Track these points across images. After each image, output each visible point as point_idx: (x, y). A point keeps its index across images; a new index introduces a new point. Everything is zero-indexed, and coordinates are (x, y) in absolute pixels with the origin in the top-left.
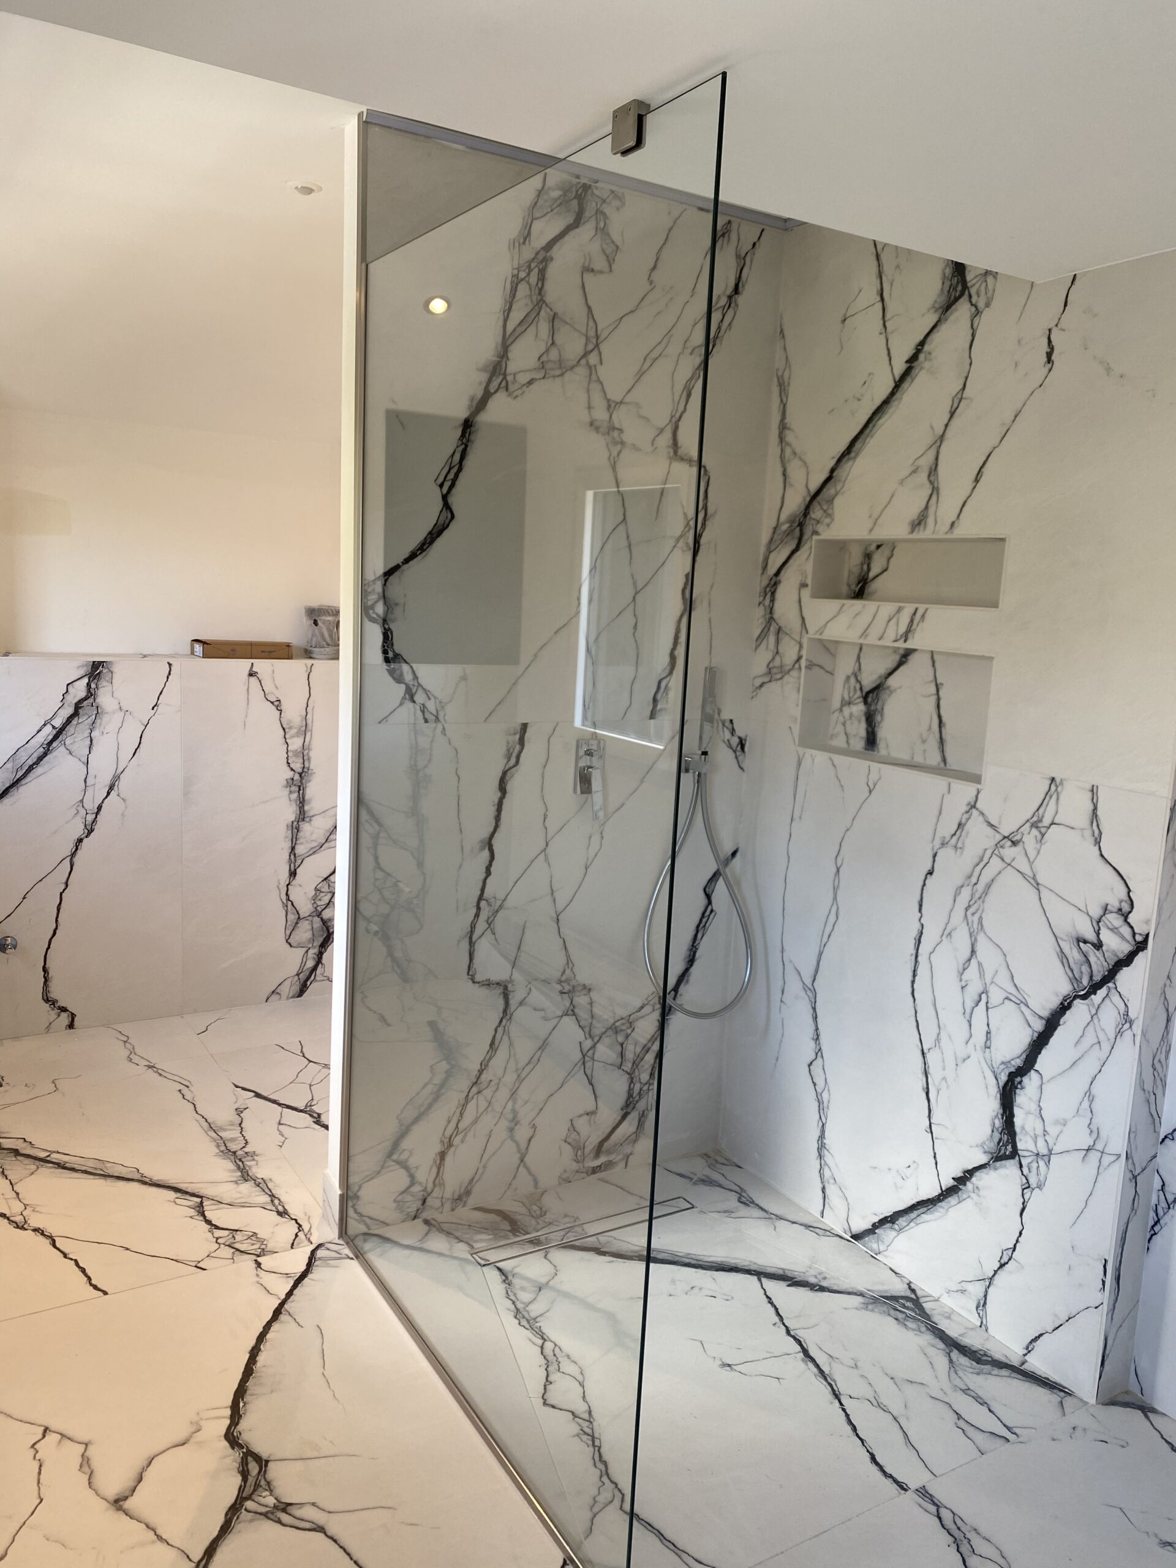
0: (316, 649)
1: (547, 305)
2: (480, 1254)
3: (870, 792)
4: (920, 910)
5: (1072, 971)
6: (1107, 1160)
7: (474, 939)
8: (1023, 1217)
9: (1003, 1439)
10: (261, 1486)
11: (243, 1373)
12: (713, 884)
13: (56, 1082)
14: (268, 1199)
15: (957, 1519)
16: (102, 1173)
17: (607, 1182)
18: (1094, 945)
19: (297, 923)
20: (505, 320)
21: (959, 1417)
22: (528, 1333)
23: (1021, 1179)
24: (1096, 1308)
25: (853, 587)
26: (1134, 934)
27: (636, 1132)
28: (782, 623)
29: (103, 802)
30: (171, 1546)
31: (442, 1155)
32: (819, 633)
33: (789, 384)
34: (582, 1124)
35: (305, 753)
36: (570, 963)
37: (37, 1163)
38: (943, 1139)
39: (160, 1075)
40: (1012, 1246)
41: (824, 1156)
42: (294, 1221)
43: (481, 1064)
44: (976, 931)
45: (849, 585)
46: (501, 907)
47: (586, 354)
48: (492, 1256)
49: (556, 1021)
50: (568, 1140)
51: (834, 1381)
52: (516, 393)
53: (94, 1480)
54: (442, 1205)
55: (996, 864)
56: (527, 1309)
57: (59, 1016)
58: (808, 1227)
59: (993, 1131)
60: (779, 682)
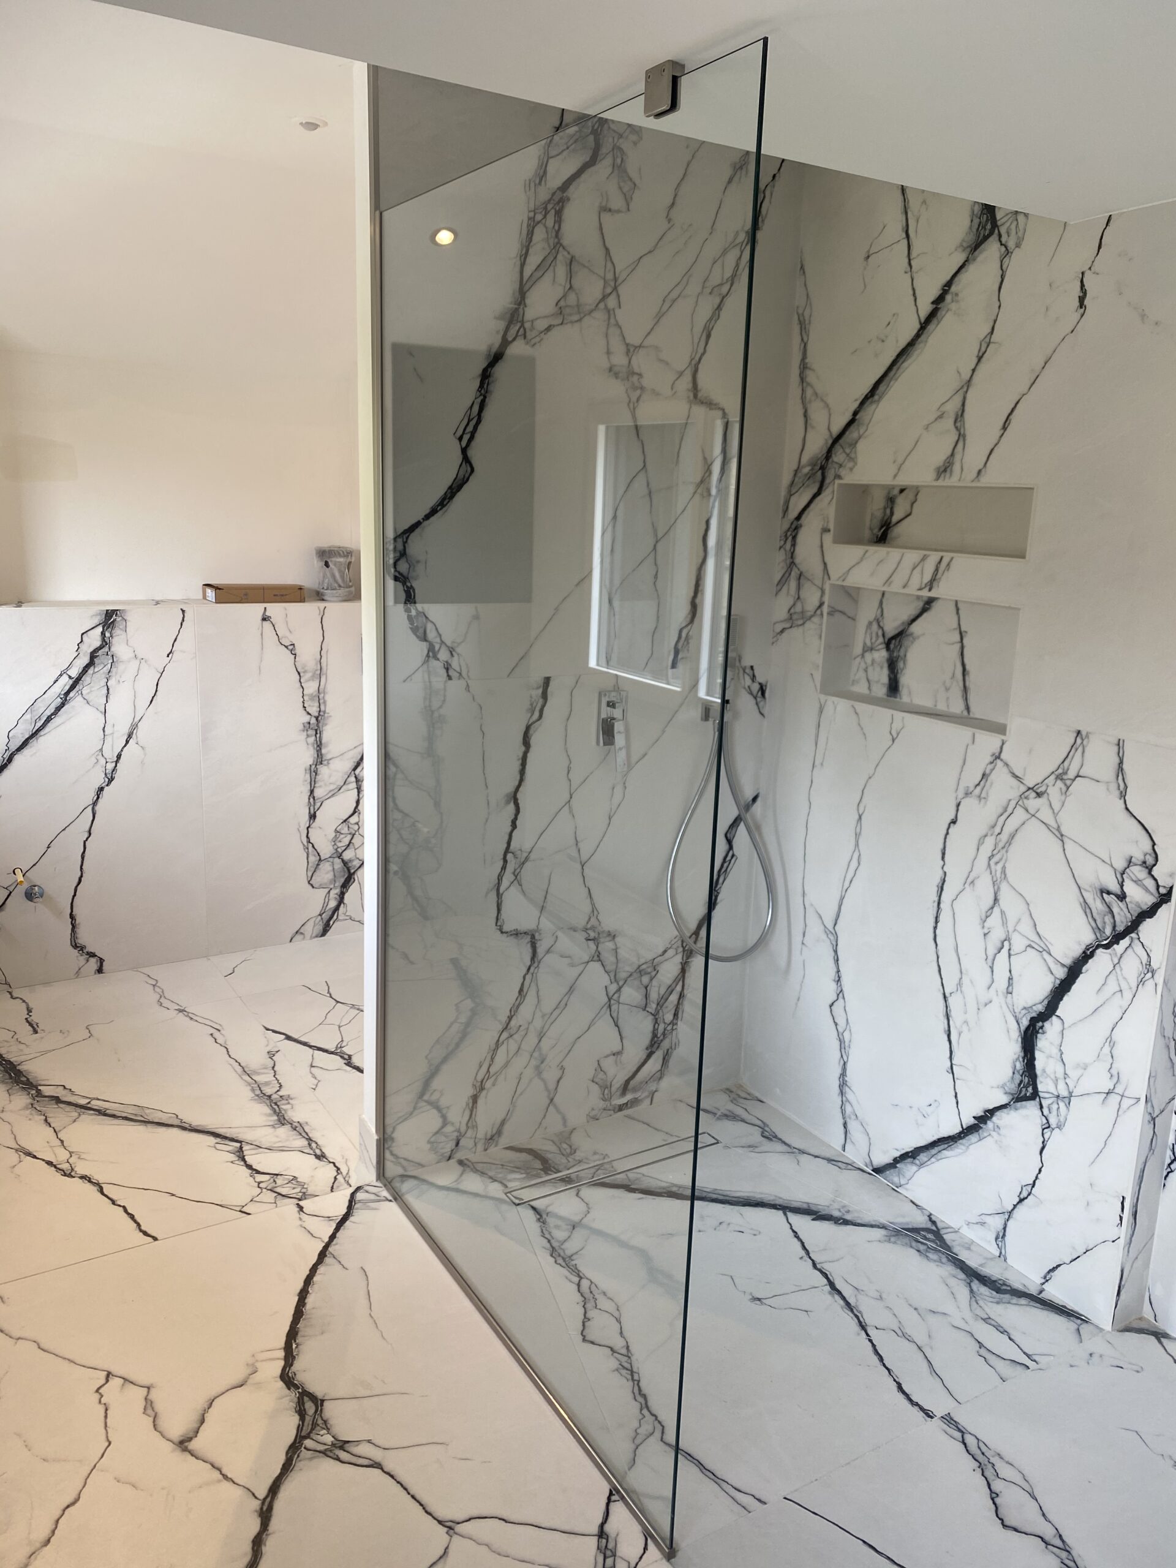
0: (329, 591)
1: (564, 248)
2: (514, 1193)
3: (893, 740)
4: (943, 858)
5: (1095, 920)
6: (1126, 1103)
7: (501, 891)
8: (1043, 1155)
9: (1023, 1367)
10: (318, 1425)
11: (294, 1315)
12: (734, 829)
13: (89, 1027)
14: (306, 1143)
15: (981, 1444)
16: (143, 1119)
17: (633, 1119)
18: (1117, 896)
19: (318, 865)
20: (522, 265)
21: (981, 1345)
22: (565, 1272)
23: (1041, 1119)
24: (1113, 1241)
25: (876, 531)
26: (1158, 887)
27: (661, 1070)
28: (803, 568)
29: (122, 751)
30: (237, 1484)
31: (475, 1099)
32: (842, 579)
33: (810, 323)
34: (608, 1064)
35: (321, 696)
36: (595, 911)
37: (79, 1110)
38: (963, 1080)
39: (191, 1019)
40: (1031, 1182)
41: (845, 1093)
42: (332, 1164)
43: (511, 1011)
44: (999, 880)
45: (871, 529)
46: (527, 859)
47: (604, 297)
48: (526, 1195)
49: (581, 968)
50: (596, 1080)
51: (860, 1312)
52: (533, 341)
53: (159, 1422)
54: (475, 1145)
55: (1020, 815)
56: (563, 1247)
57: (88, 961)
58: (830, 1160)
59: (1014, 1073)
60: (801, 628)
